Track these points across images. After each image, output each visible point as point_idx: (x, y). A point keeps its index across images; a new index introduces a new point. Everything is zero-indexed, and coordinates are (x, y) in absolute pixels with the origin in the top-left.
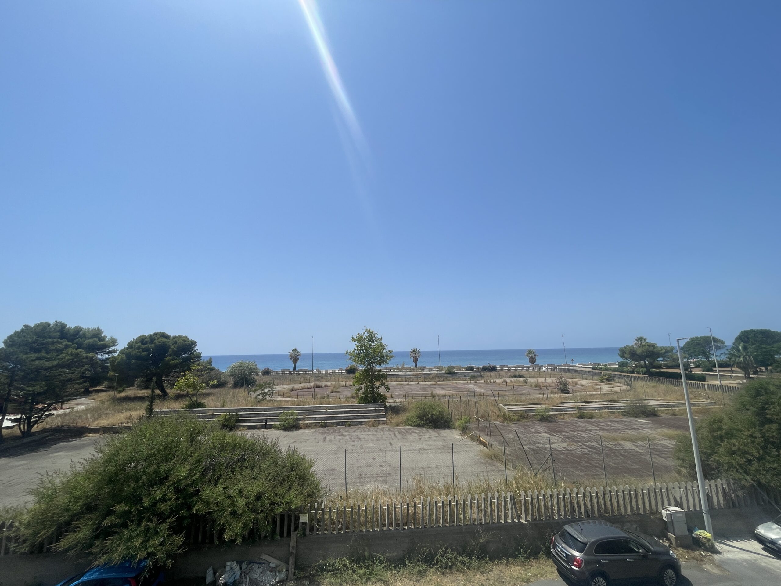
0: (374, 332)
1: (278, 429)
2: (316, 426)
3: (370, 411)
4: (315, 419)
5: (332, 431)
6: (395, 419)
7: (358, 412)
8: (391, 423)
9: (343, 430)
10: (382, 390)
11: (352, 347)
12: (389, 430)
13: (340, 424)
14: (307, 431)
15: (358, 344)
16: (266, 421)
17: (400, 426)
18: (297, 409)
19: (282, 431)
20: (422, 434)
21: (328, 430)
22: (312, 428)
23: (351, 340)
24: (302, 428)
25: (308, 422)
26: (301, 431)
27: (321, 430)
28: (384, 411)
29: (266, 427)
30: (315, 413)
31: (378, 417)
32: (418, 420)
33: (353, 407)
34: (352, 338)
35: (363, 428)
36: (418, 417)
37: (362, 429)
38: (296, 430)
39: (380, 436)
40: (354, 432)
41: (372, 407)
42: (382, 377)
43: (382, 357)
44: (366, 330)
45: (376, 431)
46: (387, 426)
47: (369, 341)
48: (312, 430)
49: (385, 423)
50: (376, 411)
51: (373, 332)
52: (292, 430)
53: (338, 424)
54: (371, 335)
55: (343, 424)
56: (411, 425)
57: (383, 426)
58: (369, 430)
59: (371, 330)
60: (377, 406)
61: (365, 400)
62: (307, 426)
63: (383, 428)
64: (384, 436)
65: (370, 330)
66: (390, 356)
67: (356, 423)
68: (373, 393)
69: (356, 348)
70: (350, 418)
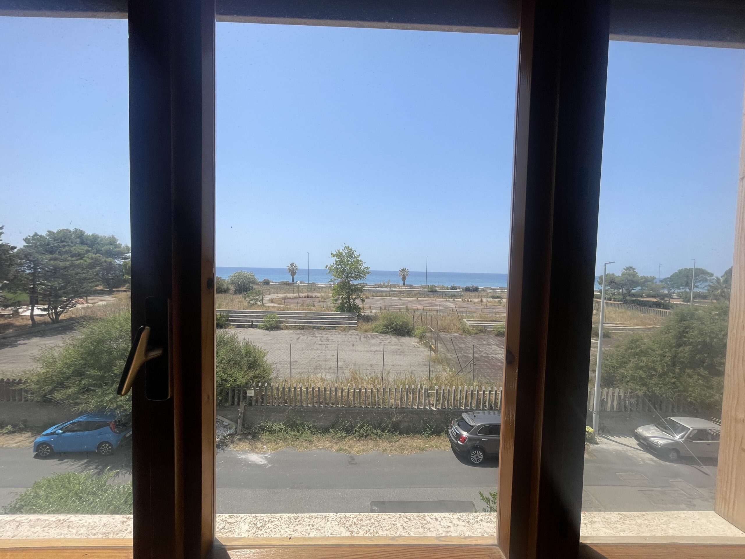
0: (353, 250)
1: (262, 328)
2: (295, 328)
3: (344, 319)
4: (295, 322)
5: (307, 333)
6: (365, 326)
7: (333, 319)
8: (361, 329)
9: (317, 333)
10: (358, 302)
11: (332, 261)
12: (357, 335)
13: (316, 327)
14: (286, 332)
15: (337, 259)
16: (252, 322)
17: (369, 332)
18: (279, 313)
19: (265, 330)
20: (384, 339)
21: (304, 332)
22: (291, 330)
23: (331, 256)
24: (282, 329)
25: (288, 324)
26: (281, 331)
27: (299, 331)
28: (356, 319)
29: (252, 326)
30: (295, 318)
31: (350, 323)
32: (384, 327)
33: (329, 315)
34: (332, 254)
35: (335, 331)
36: (385, 326)
37: (334, 333)
38: (277, 330)
39: (346, 339)
40: (326, 334)
41: (346, 315)
42: (358, 290)
43: (359, 272)
44: (346, 247)
45: (345, 335)
46: (356, 331)
47: (348, 257)
48: (291, 331)
49: (355, 329)
50: (349, 319)
51: (351, 249)
52: (275, 330)
53: (314, 328)
54: (350, 252)
55: (318, 328)
56: (378, 332)
57: (353, 331)
58: (340, 333)
59: (350, 247)
60: (351, 315)
61: (342, 309)
62: (287, 328)
63: (353, 333)
64: (350, 339)
65: (348, 247)
66: (366, 273)
67: (329, 328)
68: (350, 303)
69: (335, 263)
70: (325, 323)
